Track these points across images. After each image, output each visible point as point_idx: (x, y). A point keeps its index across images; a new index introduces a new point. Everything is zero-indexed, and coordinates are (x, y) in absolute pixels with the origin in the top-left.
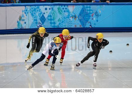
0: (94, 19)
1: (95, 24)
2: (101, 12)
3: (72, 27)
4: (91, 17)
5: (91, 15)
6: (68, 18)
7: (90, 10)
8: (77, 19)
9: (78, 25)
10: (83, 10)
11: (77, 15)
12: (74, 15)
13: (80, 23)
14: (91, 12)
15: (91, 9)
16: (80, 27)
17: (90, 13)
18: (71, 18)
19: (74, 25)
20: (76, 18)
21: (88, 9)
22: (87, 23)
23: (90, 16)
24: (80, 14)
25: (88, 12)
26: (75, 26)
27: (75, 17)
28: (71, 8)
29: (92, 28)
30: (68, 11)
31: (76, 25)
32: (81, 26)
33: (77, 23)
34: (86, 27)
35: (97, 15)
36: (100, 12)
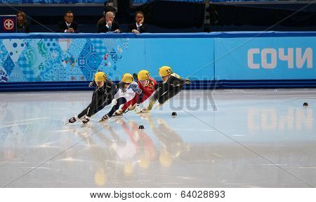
0: (109, 64)
1: (110, 74)
2: (121, 51)
3: (66, 80)
4: (104, 61)
5: (103, 56)
6: (59, 62)
7: (101, 48)
8: (76, 64)
9: (78, 76)
10: (87, 47)
11: (76, 57)
12: (70, 56)
13: (81, 72)
14: (103, 51)
15: (103, 45)
16: (81, 80)
17: (101, 53)
18: (64, 63)
19: (70, 76)
20: (73, 62)
21: (98, 45)
22: (95, 72)
23: (100, 60)
24: (82, 56)
25: (98, 51)
26: (73, 78)
27: (72, 60)
28: (63, 44)
30: (58, 50)
31: (74, 76)
32: (83, 78)
33: (74, 73)
35: (114, 56)
36: (119, 50)
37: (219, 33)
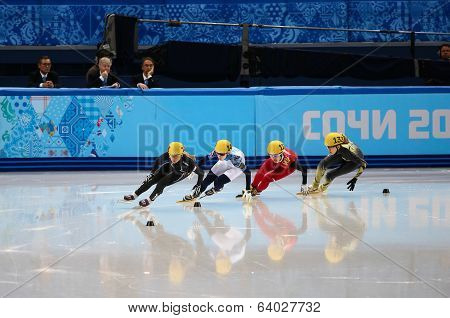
0: (104, 133)
1: (106, 148)
2: (121, 114)
3: (42, 156)
4: (96, 129)
5: (95, 121)
6: (31, 130)
7: (92, 109)
8: (57, 133)
9: (59, 150)
10: (73, 109)
11: (56, 123)
12: (47, 122)
13: (63, 145)
14: (96, 113)
15: (95, 105)
16: (64, 156)
17: (92, 117)
18: (39, 131)
19: (47, 151)
20: (52, 130)
21: (88, 105)
22: (83, 144)
23: (92, 126)
24: (65, 121)
25: (88, 113)
26: (51, 152)
27: (51, 127)
28: (38, 104)
29: (97, 158)
30: (31, 112)
31: (54, 150)
32: (66, 153)
33: (54, 145)
34: (80, 156)
35: (111, 121)
36: (119, 114)
37: (262, 88)
